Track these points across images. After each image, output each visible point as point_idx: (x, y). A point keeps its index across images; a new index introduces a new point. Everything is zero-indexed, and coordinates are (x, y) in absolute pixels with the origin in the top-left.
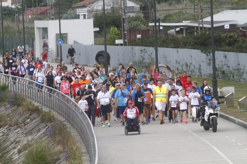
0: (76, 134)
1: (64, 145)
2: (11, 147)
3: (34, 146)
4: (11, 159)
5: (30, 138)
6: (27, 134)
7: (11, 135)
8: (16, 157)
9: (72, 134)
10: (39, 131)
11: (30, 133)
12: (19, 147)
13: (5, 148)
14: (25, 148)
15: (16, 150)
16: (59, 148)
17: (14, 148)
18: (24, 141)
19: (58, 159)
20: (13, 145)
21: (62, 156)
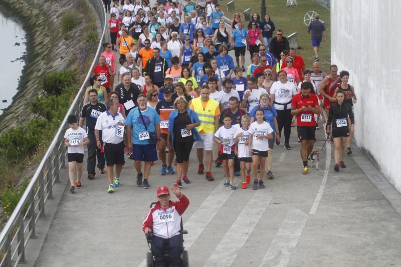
0: (92, 7)
1: (85, 14)
2: (52, 14)
3: (67, 14)
4: (52, 21)
5: (64, 9)
6: (62, 7)
7: (52, 7)
8: (55, 20)
9: (90, 7)
10: (69, 5)
11: (64, 6)
12: (57, 14)
13: (49, 15)
14: (61, 15)
15: (55, 16)
16: (82, 15)
17: (55, 15)
18: (61, 10)
19: (81, 22)
20: (54, 13)
21: (84, 20)
